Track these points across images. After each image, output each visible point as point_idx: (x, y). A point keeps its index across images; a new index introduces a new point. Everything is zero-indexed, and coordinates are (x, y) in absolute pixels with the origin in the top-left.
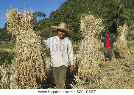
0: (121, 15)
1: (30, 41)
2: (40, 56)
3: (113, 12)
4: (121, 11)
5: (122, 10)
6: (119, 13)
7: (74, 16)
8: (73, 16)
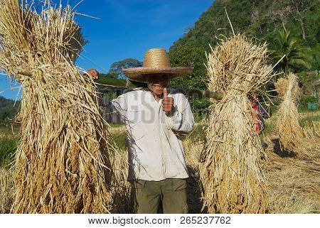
0: (293, 61)
1: (63, 92)
2: (92, 140)
3: (276, 55)
4: (293, 53)
5: (295, 51)
6: (289, 57)
7: (199, 64)
8: (196, 66)
